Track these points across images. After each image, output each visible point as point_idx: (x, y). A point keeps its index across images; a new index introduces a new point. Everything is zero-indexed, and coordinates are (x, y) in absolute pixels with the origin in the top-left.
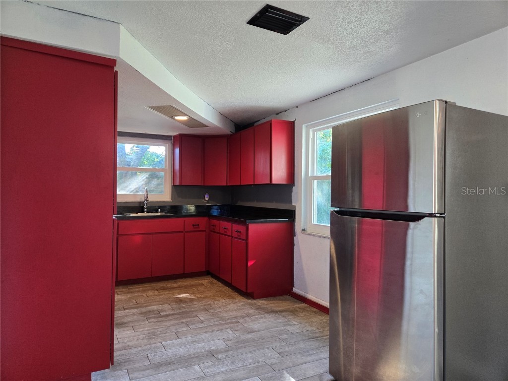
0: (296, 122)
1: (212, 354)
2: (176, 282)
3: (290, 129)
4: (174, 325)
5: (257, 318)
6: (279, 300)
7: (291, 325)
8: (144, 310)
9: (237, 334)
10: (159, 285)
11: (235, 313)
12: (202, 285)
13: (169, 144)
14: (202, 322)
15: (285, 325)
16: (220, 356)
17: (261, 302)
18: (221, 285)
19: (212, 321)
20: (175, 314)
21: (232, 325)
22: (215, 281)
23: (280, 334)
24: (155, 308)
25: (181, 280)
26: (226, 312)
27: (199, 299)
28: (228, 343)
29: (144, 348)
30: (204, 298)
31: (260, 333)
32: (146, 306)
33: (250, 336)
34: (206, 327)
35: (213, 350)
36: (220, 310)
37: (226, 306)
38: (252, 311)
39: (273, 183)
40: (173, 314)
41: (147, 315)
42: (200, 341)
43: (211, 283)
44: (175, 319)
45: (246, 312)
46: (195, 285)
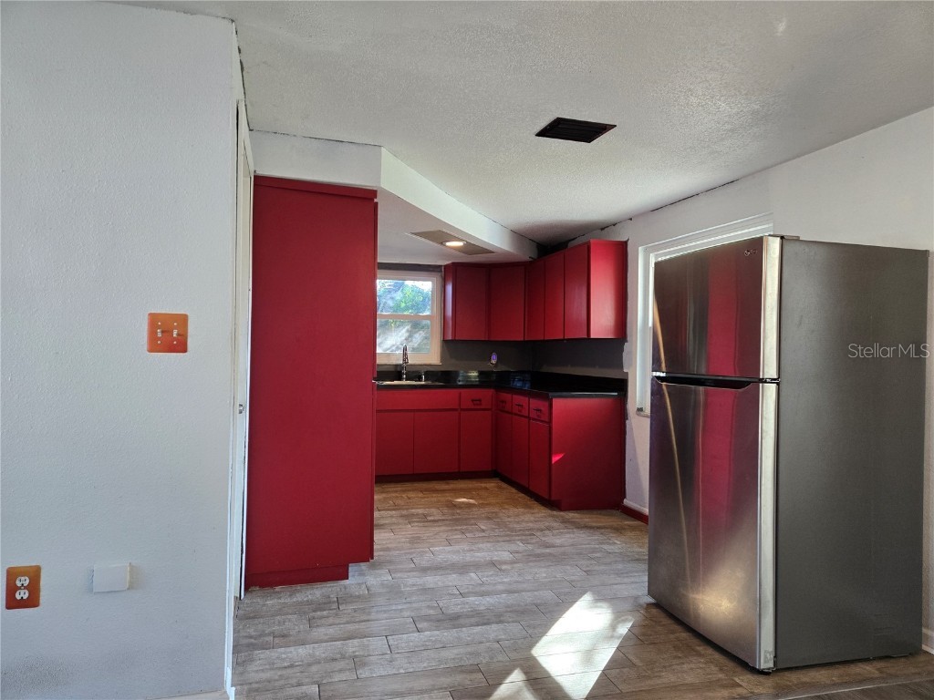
0: (629, 243)
1: (493, 564)
2: (448, 484)
3: (620, 255)
4: (444, 531)
5: (562, 533)
6: (600, 514)
7: (610, 544)
8: (405, 512)
9: (530, 547)
10: (424, 485)
11: (531, 525)
12: (486, 489)
13: (437, 278)
14: (483, 531)
15: (601, 544)
16: (504, 567)
17: (570, 515)
18: (514, 490)
19: (497, 530)
20: (447, 520)
21: (524, 537)
22: (504, 485)
23: (593, 552)
24: (420, 511)
25: (455, 482)
26: (518, 522)
27: (482, 506)
28: (516, 555)
29: (408, 551)
30: (487, 504)
31: (563, 549)
32: (407, 509)
33: (548, 550)
34: (489, 537)
35: (496, 561)
36: (509, 519)
37: (517, 515)
38: (555, 524)
39: (592, 337)
40: (443, 520)
41: (409, 518)
42: (479, 550)
43: (500, 487)
44: (446, 525)
45: (547, 524)
46: (475, 489)
